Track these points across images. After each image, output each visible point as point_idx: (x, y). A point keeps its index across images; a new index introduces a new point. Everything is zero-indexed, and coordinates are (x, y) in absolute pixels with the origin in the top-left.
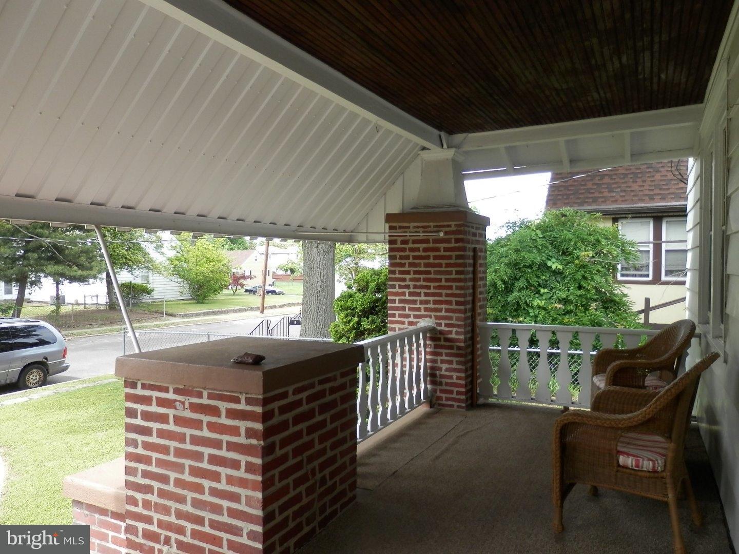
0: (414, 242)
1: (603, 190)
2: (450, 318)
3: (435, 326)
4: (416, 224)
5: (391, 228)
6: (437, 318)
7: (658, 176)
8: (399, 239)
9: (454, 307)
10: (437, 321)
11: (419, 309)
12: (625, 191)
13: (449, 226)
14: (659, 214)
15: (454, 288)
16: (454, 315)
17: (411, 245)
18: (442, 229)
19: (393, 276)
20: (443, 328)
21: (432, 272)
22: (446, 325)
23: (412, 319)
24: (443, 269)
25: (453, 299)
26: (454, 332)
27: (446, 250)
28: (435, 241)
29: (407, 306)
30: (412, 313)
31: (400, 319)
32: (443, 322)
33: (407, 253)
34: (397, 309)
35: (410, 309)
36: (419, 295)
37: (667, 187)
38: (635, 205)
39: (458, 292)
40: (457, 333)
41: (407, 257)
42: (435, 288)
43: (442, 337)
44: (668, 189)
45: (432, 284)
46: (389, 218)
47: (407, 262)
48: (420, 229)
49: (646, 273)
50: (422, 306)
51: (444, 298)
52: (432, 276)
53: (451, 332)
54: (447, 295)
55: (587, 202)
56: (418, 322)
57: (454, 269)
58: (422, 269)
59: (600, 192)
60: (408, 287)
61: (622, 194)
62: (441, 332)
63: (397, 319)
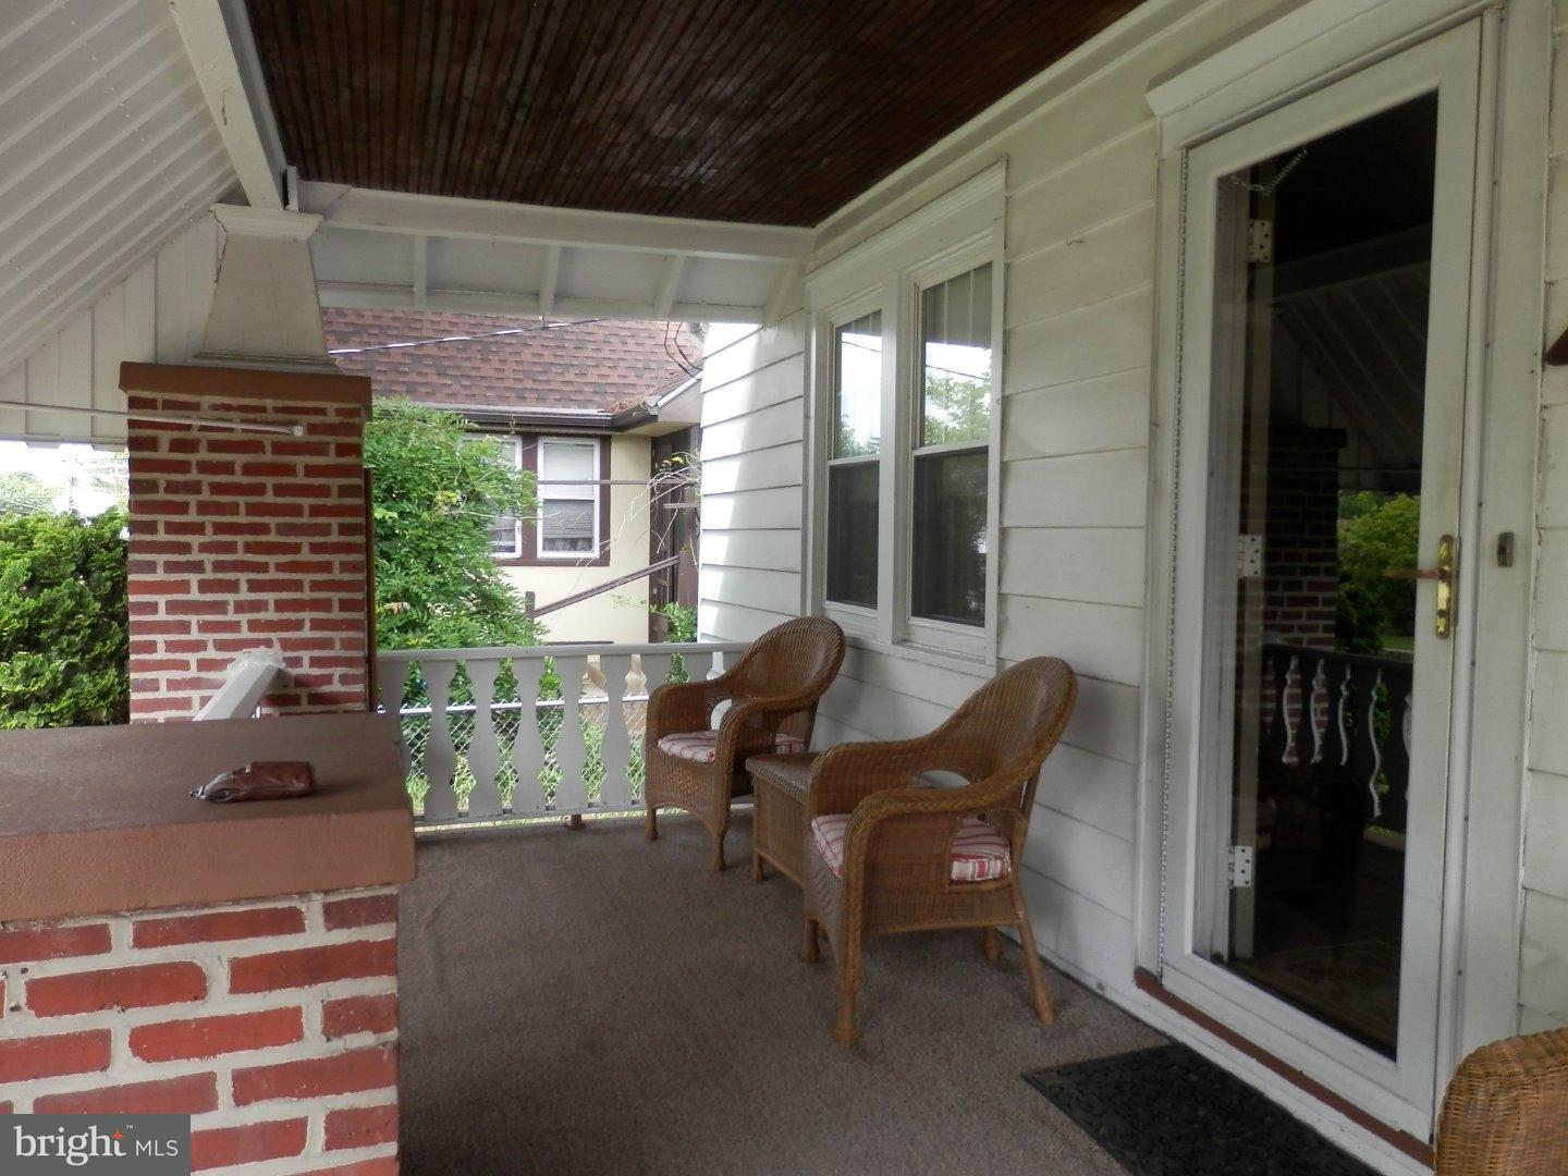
0: (214, 446)
1: (426, 370)
2: (326, 644)
3: (283, 666)
4: (219, 400)
5: (134, 403)
6: (286, 645)
7: (527, 355)
8: (165, 437)
9: (336, 614)
10: (289, 654)
11: (234, 626)
12: (469, 377)
13: (322, 412)
14: (533, 430)
15: (336, 566)
16: (337, 636)
17: (204, 455)
18: (299, 417)
19: (147, 538)
20: (306, 669)
21: (272, 527)
22: (315, 662)
23: (211, 653)
24: (305, 520)
25: (335, 596)
26: (336, 678)
27: (310, 471)
28: (279, 448)
29: (194, 619)
30: (210, 637)
31: (170, 656)
32: (306, 655)
33: (194, 476)
34: (163, 627)
35: (204, 627)
36: (233, 587)
37: (545, 378)
38: (492, 408)
39: (347, 577)
40: (345, 679)
41: (194, 488)
42: (280, 567)
43: (303, 692)
44: (548, 382)
45: (272, 559)
46: (131, 374)
47: (193, 499)
48: (232, 414)
49: (510, 543)
50: (243, 618)
51: (306, 595)
52: (272, 538)
53: (328, 679)
54: (316, 586)
55: (396, 391)
56: (231, 660)
57: (334, 521)
58: (242, 519)
59: (420, 374)
60: (197, 567)
61: (465, 382)
62: (300, 682)
63: (161, 654)
